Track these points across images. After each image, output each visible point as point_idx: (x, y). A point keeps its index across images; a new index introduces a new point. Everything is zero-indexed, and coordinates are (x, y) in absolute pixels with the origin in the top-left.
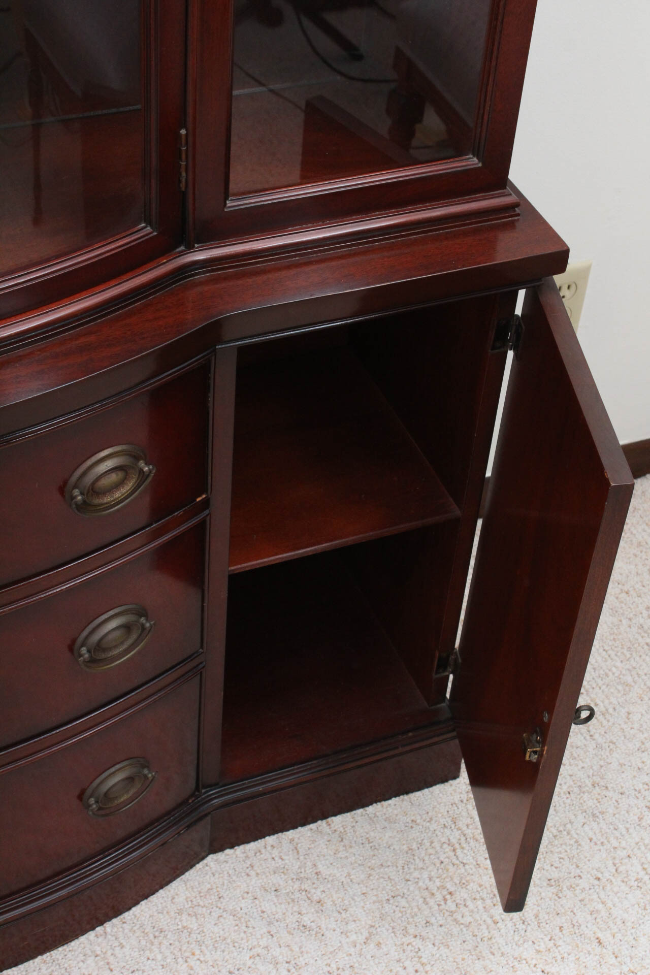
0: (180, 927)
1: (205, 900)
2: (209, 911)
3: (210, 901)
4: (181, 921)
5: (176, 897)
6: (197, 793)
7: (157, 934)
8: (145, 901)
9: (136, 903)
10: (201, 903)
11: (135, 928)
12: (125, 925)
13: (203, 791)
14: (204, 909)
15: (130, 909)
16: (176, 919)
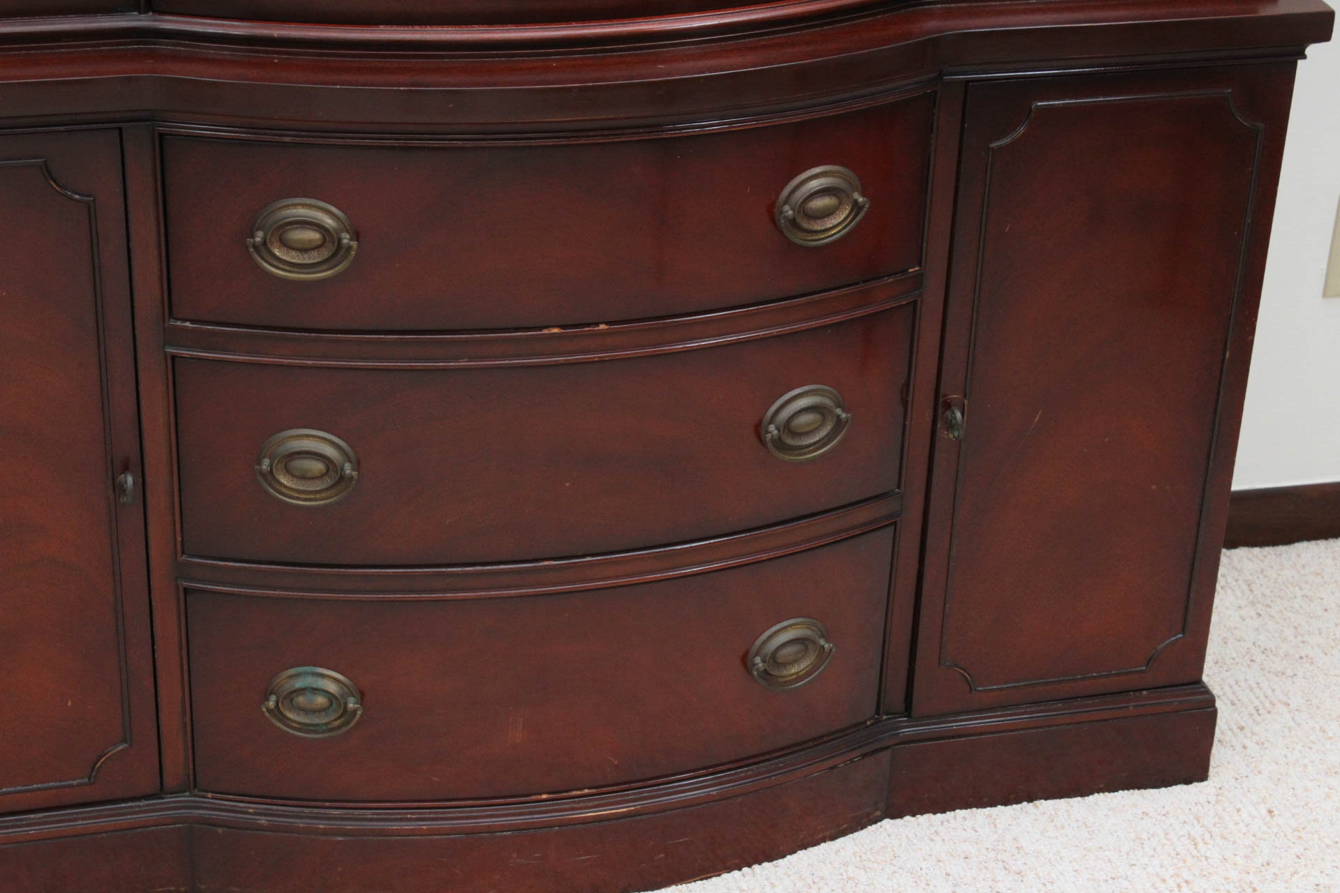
0: (845, 877)
1: (877, 856)
2: (881, 867)
3: (883, 859)
4: (846, 872)
5: (841, 850)
6: (876, 717)
7: (816, 880)
8: (804, 851)
9: (793, 852)
10: (872, 859)
11: (790, 873)
12: (777, 868)
13: (884, 717)
14: (876, 865)
15: (783, 856)
16: (840, 868)
